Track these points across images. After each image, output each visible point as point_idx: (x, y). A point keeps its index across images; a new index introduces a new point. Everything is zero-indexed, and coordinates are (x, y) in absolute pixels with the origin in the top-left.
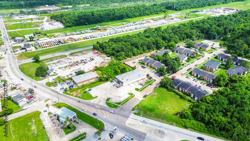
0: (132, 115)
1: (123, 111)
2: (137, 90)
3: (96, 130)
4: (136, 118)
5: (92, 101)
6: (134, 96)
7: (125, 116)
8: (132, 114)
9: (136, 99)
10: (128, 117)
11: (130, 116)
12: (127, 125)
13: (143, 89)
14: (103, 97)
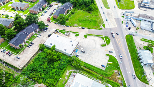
3: (134, 37)
5: (114, 55)
8: (106, 27)
9: (89, 32)
11: (109, 27)
12: (116, 26)
13: (74, 32)
14: (104, 50)
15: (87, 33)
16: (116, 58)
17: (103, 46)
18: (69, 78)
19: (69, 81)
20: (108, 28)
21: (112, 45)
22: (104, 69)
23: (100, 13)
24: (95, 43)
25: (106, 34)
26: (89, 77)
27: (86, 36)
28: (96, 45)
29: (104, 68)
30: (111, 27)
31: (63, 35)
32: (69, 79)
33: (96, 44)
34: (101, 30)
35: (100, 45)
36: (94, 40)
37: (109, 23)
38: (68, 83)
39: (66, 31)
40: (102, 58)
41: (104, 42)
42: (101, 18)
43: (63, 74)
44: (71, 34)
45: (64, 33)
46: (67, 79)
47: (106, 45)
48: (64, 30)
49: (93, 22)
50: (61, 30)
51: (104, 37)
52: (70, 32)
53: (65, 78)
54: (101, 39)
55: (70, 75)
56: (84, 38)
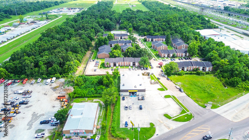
2: (161, 90)
6: (173, 96)
9: (182, 97)
13: (163, 86)
14: (158, 119)
15: (176, 96)
16: (155, 136)
17: (167, 116)
21: (179, 126)
23: (242, 95)
25: (198, 114)
26: (99, 116)
28: (161, 109)
29: (124, 126)
31: (149, 80)
33: (163, 108)
36: (169, 105)
37: (231, 111)
40: (141, 121)
41: (175, 115)
42: (231, 99)
43: (93, 97)
47: (173, 119)
48: (158, 78)
49: (206, 94)
50: (155, 77)
51: (188, 113)
54: (179, 111)
56: (163, 96)
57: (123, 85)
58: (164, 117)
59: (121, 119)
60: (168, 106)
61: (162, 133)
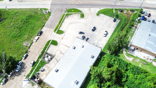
0: (48, 7)
1: (59, 9)
2: (55, 43)
4: (44, 6)
5: (98, 10)
6: (55, 31)
7: (54, 5)
9: (50, 27)
10: (51, 5)
14: (90, 16)
15: (53, 30)
16: (102, 9)
17: (82, 16)
18: (137, 58)
19: (142, 58)
20: (51, 7)
21: (83, 8)
22: (118, 21)
24: (76, 23)
25: (62, 10)
27: (60, 32)
28: (80, 23)
30: (51, 4)
31: (48, 65)
32: (139, 57)
33: (78, 23)
34: (52, 14)
35: (80, 19)
36: (70, 23)
37: (40, 4)
38: (145, 59)
39: (38, 61)
40: (103, 20)
41: (77, 15)
44: (49, 52)
45: (43, 63)
46: (139, 60)
47: (82, 13)
49: (30, 20)
51: (66, 13)
52: (44, 53)
53: (138, 62)
54: (70, 16)
55: (132, 56)
56: (63, 34)
57: (93, 57)
58: (85, 16)
59: (115, 26)
60: (72, 23)
61: (96, 9)
